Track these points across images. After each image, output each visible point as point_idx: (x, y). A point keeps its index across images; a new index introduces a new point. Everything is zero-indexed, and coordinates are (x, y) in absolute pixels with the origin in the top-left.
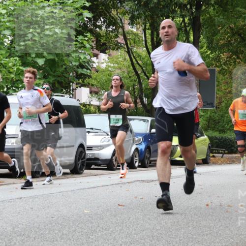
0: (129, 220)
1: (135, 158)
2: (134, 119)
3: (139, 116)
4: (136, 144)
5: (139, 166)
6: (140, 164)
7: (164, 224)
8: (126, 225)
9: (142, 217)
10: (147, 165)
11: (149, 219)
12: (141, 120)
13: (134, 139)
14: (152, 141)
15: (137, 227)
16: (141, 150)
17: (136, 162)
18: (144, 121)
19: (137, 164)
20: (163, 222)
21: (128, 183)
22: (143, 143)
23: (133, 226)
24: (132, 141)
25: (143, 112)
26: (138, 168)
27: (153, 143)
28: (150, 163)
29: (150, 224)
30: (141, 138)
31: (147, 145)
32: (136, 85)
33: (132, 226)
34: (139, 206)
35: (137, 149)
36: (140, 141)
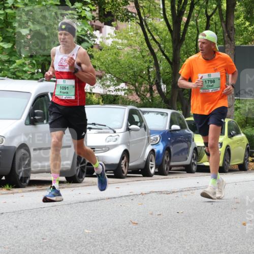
0: (143, 242)
1: (151, 163)
2: (148, 112)
3: (155, 107)
4: (152, 145)
5: (156, 173)
6: (157, 171)
7: (189, 248)
8: (139, 249)
9: (159, 238)
10: (167, 172)
11: (169, 241)
12: (158, 113)
13: (148, 138)
14: (173, 141)
15: (153, 252)
16: (159, 152)
17: (151, 168)
18: (162, 114)
19: (152, 171)
20: (187, 245)
21: (142, 194)
22: (160, 143)
23: (148, 250)
24: (146, 141)
25: (161, 102)
26: (154, 176)
27: (173, 142)
28: (170, 170)
29: (170, 248)
30: (158, 136)
31: (166, 146)
32: (152, 68)
33: (146, 250)
34: (156, 225)
35: (153, 151)
36: (157, 140)
